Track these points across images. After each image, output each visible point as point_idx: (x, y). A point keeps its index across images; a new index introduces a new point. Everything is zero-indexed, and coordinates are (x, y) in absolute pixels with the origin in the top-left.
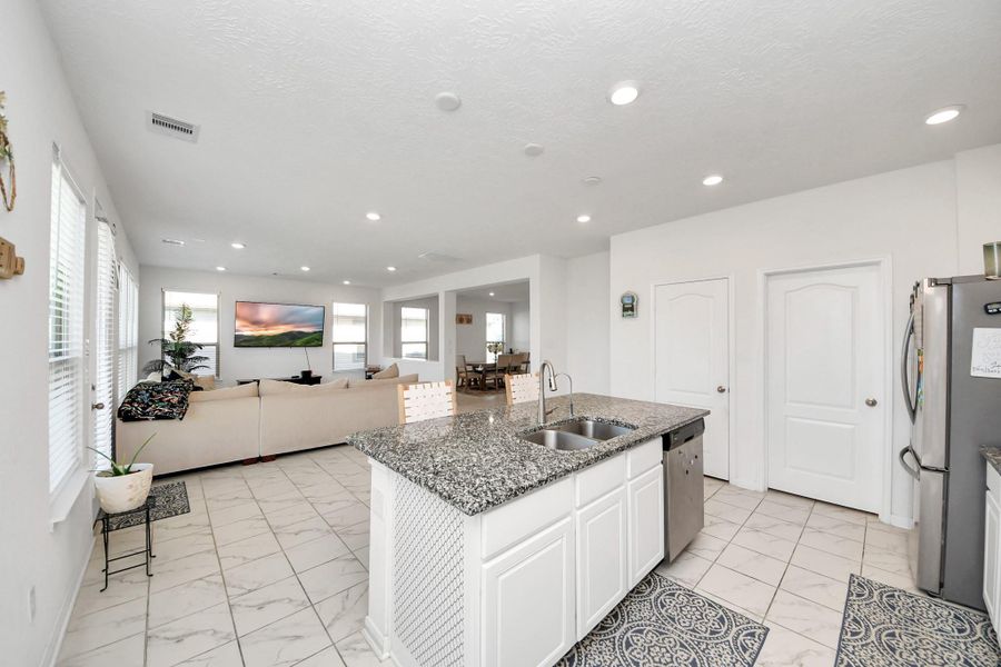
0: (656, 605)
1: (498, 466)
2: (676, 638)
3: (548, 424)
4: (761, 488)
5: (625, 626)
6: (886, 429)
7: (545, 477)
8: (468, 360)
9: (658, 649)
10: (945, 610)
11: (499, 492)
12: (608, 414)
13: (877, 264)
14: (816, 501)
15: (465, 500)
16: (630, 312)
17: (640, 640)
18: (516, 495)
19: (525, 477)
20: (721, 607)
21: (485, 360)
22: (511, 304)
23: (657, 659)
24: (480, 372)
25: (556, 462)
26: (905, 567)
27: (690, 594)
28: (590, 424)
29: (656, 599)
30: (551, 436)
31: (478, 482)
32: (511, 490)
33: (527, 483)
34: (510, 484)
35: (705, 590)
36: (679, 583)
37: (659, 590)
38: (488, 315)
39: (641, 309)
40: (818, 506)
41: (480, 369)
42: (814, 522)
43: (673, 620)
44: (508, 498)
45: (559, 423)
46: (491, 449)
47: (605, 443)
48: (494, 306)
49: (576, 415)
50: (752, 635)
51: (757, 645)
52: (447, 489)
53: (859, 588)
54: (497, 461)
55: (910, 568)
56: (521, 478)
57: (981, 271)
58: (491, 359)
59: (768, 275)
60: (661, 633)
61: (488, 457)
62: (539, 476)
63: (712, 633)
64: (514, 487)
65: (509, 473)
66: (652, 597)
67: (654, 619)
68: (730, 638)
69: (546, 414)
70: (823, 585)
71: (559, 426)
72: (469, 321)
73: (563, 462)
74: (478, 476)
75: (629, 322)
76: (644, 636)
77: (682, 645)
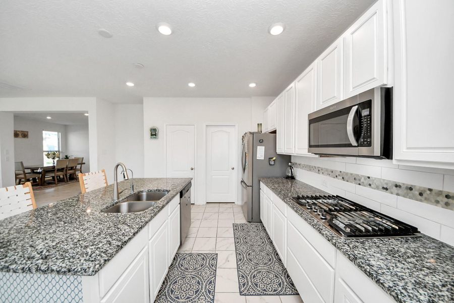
0: (179, 267)
1: (100, 234)
2: (190, 276)
3: (121, 199)
4: (205, 203)
5: (169, 284)
6: (236, 176)
7: (136, 231)
8: (25, 165)
9: (184, 285)
10: (254, 225)
11: (110, 251)
12: (153, 187)
13: (234, 126)
14: (220, 203)
15: (85, 267)
16: (155, 136)
17: (176, 286)
18: (122, 248)
19: (123, 235)
20: (202, 254)
21: (43, 164)
22: (66, 126)
23: (185, 290)
24: (39, 173)
25: (138, 219)
26: (243, 216)
27: (191, 255)
28: (144, 194)
29: (179, 264)
30: (124, 206)
31: (89, 250)
32: (118, 246)
33: (127, 238)
34: (115, 243)
35: (195, 251)
36: (187, 252)
37: (179, 260)
38: (44, 132)
39: (160, 134)
40: (221, 204)
41: (39, 170)
42: (221, 210)
43: (187, 269)
44: (117, 252)
45: (127, 197)
46: (87, 225)
47: (159, 201)
48: (51, 127)
49: (136, 191)
50: (213, 259)
51: (215, 262)
52: (64, 265)
53: (236, 227)
54: (97, 232)
55: (245, 216)
56: (121, 237)
57: (257, 131)
58: (48, 163)
59: (207, 126)
60: (184, 278)
61: (88, 231)
62: (132, 231)
63: (202, 266)
64: (120, 244)
65: (111, 236)
66: (177, 264)
67: (180, 273)
68: (207, 265)
69: (118, 194)
70: (227, 231)
71: (127, 199)
72: (25, 135)
73: (142, 218)
74: (86, 247)
75: (154, 141)
76: (177, 283)
77: (193, 278)
